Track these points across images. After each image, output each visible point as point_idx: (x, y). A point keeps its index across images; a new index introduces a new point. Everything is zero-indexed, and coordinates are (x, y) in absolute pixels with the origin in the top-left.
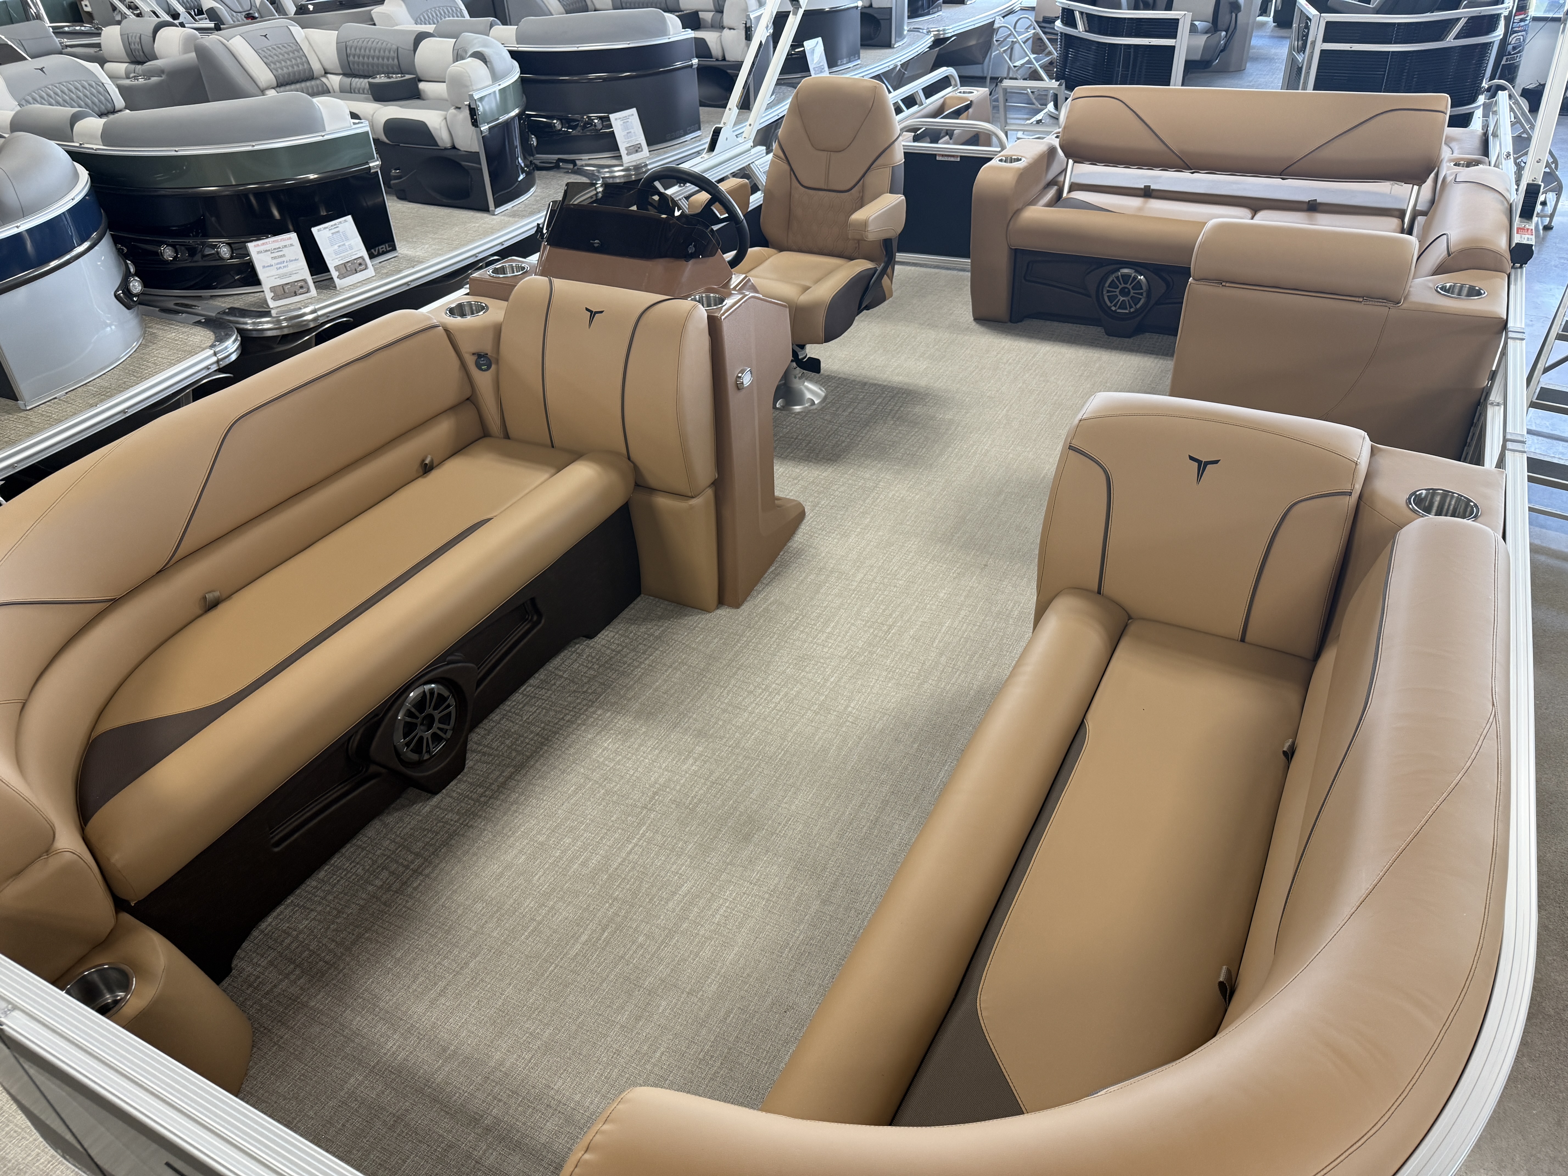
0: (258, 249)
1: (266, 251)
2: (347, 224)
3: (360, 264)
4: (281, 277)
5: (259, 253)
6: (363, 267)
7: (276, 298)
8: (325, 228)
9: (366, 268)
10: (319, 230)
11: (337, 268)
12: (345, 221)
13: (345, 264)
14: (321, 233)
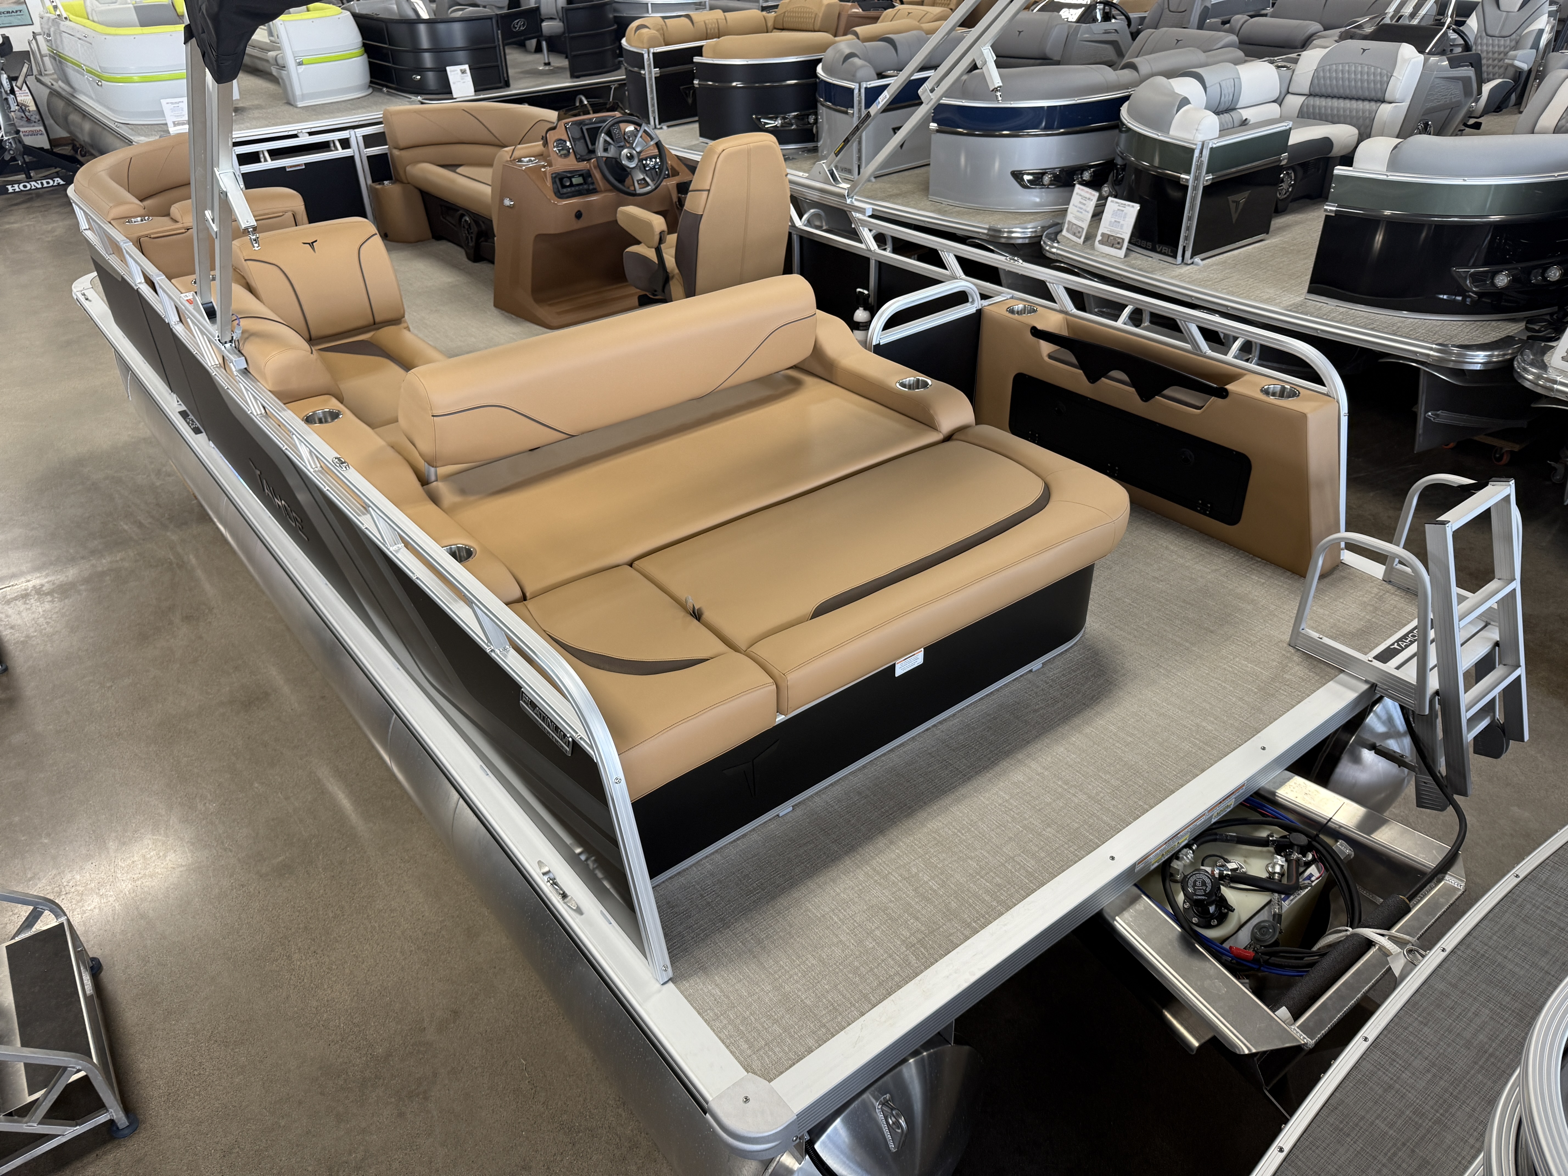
0: (1080, 192)
1: (1081, 195)
2: (1132, 209)
3: (1119, 243)
4: (1076, 218)
5: (1077, 194)
6: (1119, 246)
7: (1068, 231)
8: (1117, 203)
9: (1120, 249)
10: (1112, 201)
11: (1103, 235)
12: (1133, 206)
13: (1109, 236)
14: (1113, 205)
